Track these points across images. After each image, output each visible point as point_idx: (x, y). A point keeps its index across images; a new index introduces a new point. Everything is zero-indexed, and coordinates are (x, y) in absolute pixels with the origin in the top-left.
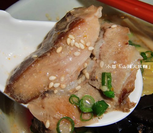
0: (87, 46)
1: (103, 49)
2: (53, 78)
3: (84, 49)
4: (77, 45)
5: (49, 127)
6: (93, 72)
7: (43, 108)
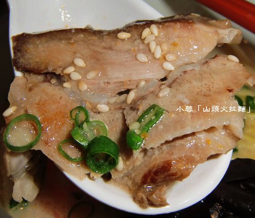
0: (165, 59)
1: (187, 76)
2: (80, 62)
3: (158, 59)
4: (153, 46)
5: (6, 117)
6: (143, 98)
7: (30, 90)
